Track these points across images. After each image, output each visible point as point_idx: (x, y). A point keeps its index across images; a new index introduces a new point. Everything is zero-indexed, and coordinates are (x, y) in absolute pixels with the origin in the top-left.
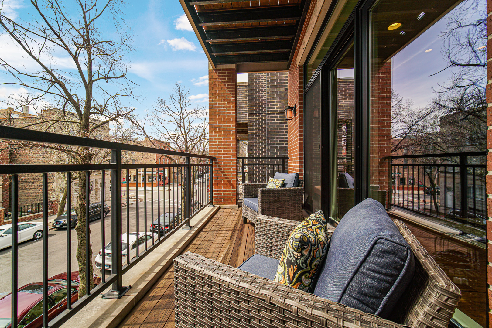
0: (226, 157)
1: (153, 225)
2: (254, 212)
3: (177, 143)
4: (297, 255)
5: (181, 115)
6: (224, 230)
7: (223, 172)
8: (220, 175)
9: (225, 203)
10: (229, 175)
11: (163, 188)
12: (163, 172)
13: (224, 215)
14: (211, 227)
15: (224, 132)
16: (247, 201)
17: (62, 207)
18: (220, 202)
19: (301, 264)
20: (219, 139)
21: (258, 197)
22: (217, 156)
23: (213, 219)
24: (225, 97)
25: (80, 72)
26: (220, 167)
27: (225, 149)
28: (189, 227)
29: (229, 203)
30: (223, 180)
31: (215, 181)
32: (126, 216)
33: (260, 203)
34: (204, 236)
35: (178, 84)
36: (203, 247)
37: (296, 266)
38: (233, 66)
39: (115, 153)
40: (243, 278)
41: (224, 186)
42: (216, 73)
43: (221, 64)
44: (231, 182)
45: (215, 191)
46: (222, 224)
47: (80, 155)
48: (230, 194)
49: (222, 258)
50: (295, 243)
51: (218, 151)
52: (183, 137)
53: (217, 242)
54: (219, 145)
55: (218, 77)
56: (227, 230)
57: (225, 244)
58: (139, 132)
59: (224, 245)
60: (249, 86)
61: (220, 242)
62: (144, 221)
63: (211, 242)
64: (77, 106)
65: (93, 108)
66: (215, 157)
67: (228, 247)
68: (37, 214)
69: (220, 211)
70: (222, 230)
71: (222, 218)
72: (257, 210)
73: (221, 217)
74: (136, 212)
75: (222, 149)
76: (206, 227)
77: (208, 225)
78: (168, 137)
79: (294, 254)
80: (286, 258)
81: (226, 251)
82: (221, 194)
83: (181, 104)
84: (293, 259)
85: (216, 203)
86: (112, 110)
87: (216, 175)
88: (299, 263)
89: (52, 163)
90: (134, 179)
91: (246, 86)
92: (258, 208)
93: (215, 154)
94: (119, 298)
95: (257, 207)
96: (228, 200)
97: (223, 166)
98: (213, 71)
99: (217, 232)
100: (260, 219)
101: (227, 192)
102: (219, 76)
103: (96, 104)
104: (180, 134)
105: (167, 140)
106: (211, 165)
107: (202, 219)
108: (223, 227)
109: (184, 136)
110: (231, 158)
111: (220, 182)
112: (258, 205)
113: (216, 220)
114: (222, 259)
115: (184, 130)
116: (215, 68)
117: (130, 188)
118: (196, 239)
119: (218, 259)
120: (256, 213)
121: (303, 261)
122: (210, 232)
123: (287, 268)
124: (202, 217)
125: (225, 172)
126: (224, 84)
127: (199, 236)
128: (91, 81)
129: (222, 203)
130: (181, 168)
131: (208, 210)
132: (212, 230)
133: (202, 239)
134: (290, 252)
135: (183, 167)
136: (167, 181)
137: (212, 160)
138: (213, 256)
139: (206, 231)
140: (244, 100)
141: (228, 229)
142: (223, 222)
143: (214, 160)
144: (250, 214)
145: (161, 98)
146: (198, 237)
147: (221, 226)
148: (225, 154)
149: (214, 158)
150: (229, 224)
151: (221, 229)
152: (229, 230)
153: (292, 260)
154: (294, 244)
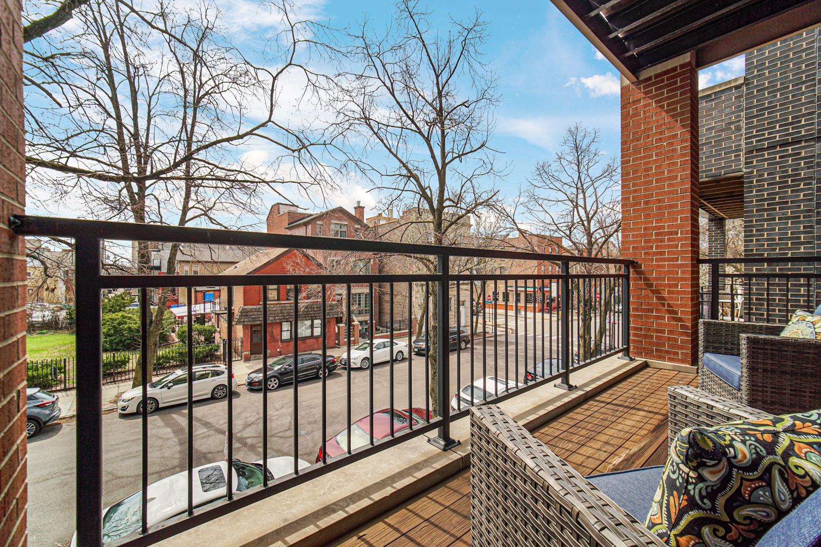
0: (665, 260)
1: (527, 373)
2: (730, 388)
3: (570, 238)
4: (688, 475)
5: (579, 185)
6: (644, 411)
7: (657, 292)
8: (647, 297)
9: (662, 358)
10: (672, 299)
11: (549, 315)
12: (548, 289)
13: (654, 381)
14: (614, 397)
15: (659, 208)
16: (710, 360)
17: (421, 328)
18: (649, 353)
19: (697, 497)
20: (646, 223)
21: (738, 355)
22: (640, 257)
23: (625, 383)
24: (661, 133)
25: (433, 157)
26: (649, 280)
27: (661, 242)
28: (566, 386)
29: (670, 360)
30: (657, 309)
31: (635, 310)
32: (493, 353)
33: (745, 370)
34: (596, 409)
35: (573, 129)
36: (587, 428)
37: (686, 497)
38: (686, 58)
39: (441, 261)
40: (570, 477)
41: (660, 321)
42: (640, 89)
43: (650, 67)
44: (677, 314)
45: (635, 329)
46: (642, 398)
47: (432, 263)
48: (676, 340)
49: (622, 459)
50: (680, 446)
51: (643, 248)
52: (583, 225)
53: (620, 427)
54: (645, 235)
55: (643, 96)
56: (650, 412)
57: (638, 437)
58: (508, 226)
59: (634, 438)
60: (747, 85)
61: (627, 429)
62: (515, 364)
63: (607, 423)
64: (430, 201)
65: (447, 199)
66: (636, 261)
67: (642, 444)
68: (399, 332)
69: (645, 371)
70: (639, 410)
71: (647, 387)
72: (736, 384)
73: (644, 383)
74: (504, 348)
75: (653, 243)
76: (604, 395)
77: (610, 392)
78: (554, 228)
79: (680, 469)
80: (666, 474)
81: (635, 449)
82: (652, 337)
83: (578, 166)
84: (678, 478)
85: (639, 354)
86: (469, 198)
87: (639, 297)
88: (692, 492)
89: (411, 273)
90: (504, 297)
91: (737, 87)
92: (740, 381)
93: (635, 254)
94: (444, 450)
95: (737, 379)
96: (667, 352)
97: (656, 279)
98: (632, 87)
99: (626, 410)
100: (682, 395)
101: (666, 335)
102: (645, 93)
103: (450, 194)
104: (576, 219)
105: (552, 232)
106: (627, 277)
107: (598, 379)
108: (643, 403)
109: (586, 223)
110: (678, 261)
111: (648, 312)
112: (739, 374)
113: (630, 387)
114: (622, 461)
115: (586, 212)
116: (635, 80)
117: (498, 311)
118: (578, 410)
119: (614, 457)
120: (735, 392)
121: (704, 493)
122: (609, 406)
123: (666, 494)
124: (598, 375)
125: (662, 292)
126: (660, 106)
127: (585, 406)
128: (444, 165)
129: (653, 357)
130: (578, 281)
131: (614, 364)
132: (614, 402)
133: (588, 413)
134: (674, 464)
135: (581, 280)
136: (554, 304)
137: (627, 267)
138: (604, 449)
139: (602, 402)
140: (730, 124)
141: (656, 410)
142: (645, 394)
143: (634, 267)
144: (719, 390)
145: (541, 163)
146: (583, 407)
147: (637, 401)
148: (662, 253)
149: (634, 262)
150: (661, 401)
151: (637, 407)
152: (656, 413)
153: (675, 480)
154: (678, 448)
